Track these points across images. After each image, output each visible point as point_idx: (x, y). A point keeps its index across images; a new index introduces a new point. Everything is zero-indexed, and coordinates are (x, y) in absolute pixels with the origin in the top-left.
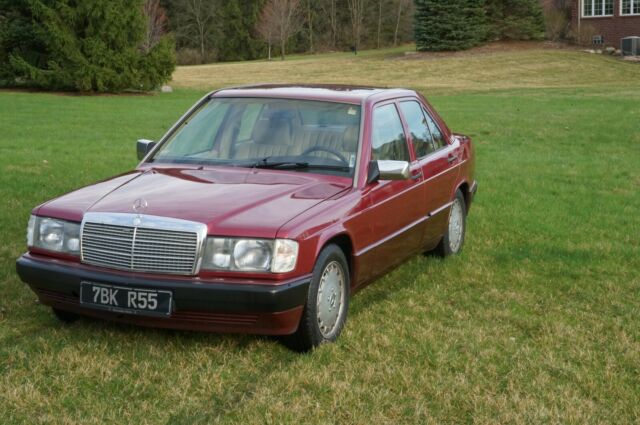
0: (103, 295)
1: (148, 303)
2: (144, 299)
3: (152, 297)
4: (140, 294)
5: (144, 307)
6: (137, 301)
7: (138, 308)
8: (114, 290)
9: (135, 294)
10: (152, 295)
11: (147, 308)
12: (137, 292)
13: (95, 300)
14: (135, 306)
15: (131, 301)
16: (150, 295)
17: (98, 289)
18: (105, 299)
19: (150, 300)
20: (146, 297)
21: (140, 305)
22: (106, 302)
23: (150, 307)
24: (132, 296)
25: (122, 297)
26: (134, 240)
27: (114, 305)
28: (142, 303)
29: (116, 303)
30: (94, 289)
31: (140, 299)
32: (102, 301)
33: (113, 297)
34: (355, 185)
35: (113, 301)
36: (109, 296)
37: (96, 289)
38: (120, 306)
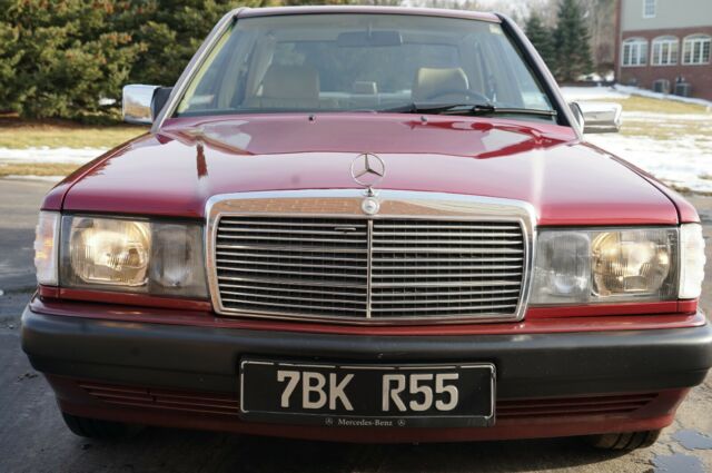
0: (307, 388)
1: (437, 397)
2: (425, 389)
3: (447, 382)
4: (414, 378)
5: (425, 406)
6: (406, 396)
7: (409, 412)
8: (342, 374)
9: (400, 377)
13: (285, 403)
14: (401, 406)
15: (390, 397)
16: (441, 377)
17: (295, 376)
18: (314, 397)
19: (440, 389)
20: (432, 384)
21: (413, 404)
22: (317, 406)
23: (440, 405)
24: (394, 384)
25: (365, 392)
27: (341, 410)
28: (421, 398)
29: (349, 406)
31: (414, 390)
32: (307, 404)
33: (338, 391)
35: (338, 400)
36: (326, 389)
37: (290, 377)
38: (358, 411)
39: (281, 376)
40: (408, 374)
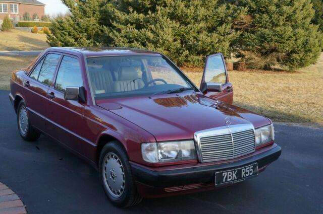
0: (228, 176)
1: (250, 172)
2: (248, 171)
7: (246, 177)
8: (235, 171)
11: (249, 175)
13: (224, 181)
15: (243, 174)
16: (250, 168)
17: (226, 173)
18: (230, 177)
19: (250, 170)
21: (246, 175)
22: (230, 179)
24: (244, 171)
25: (239, 174)
26: (233, 141)
28: (247, 173)
29: (236, 178)
32: (228, 180)
33: (234, 175)
35: (234, 178)
36: (232, 175)
37: (225, 174)
38: (238, 179)
39: (223, 174)
40: (245, 168)
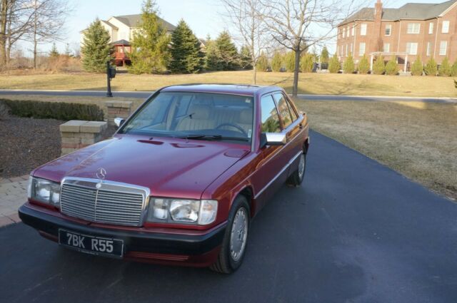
0: (74, 240)
1: (107, 248)
2: (104, 245)
3: (109, 244)
4: (100, 241)
5: (104, 250)
6: (98, 246)
7: (99, 251)
8: (82, 237)
9: (97, 240)
10: (109, 243)
11: (106, 251)
12: (98, 239)
13: (69, 243)
14: (97, 249)
15: (94, 246)
16: (108, 242)
17: (71, 235)
18: (76, 243)
19: (108, 245)
20: (105, 243)
21: (100, 249)
22: (77, 245)
23: (108, 250)
24: (95, 242)
25: (87, 243)
26: (97, 199)
27: (82, 247)
28: (102, 247)
29: (84, 247)
30: (68, 235)
31: (100, 245)
32: (74, 244)
33: (81, 242)
34: (252, 150)
35: (81, 244)
36: (78, 241)
38: (86, 248)
